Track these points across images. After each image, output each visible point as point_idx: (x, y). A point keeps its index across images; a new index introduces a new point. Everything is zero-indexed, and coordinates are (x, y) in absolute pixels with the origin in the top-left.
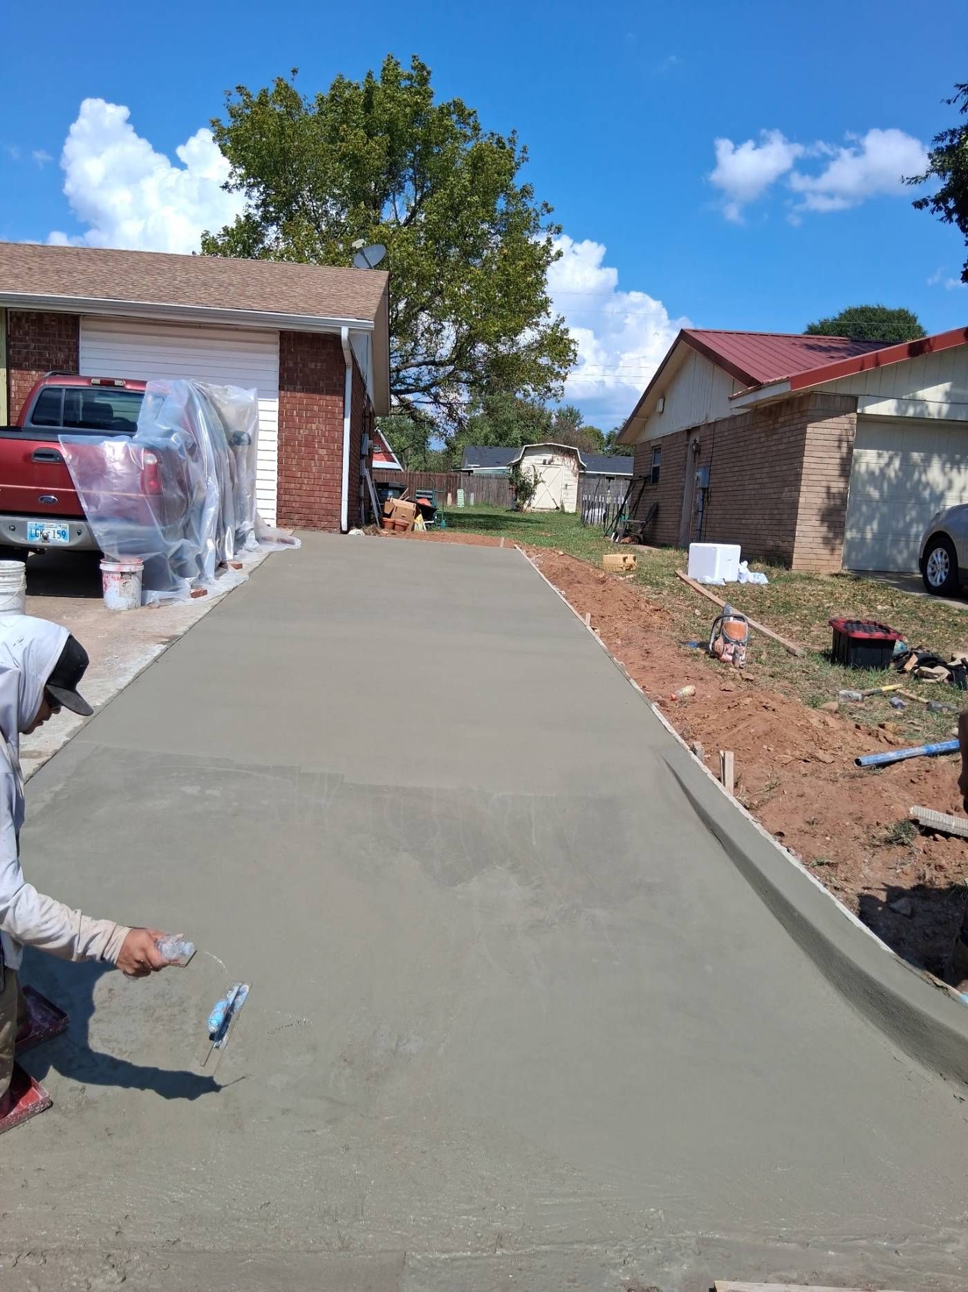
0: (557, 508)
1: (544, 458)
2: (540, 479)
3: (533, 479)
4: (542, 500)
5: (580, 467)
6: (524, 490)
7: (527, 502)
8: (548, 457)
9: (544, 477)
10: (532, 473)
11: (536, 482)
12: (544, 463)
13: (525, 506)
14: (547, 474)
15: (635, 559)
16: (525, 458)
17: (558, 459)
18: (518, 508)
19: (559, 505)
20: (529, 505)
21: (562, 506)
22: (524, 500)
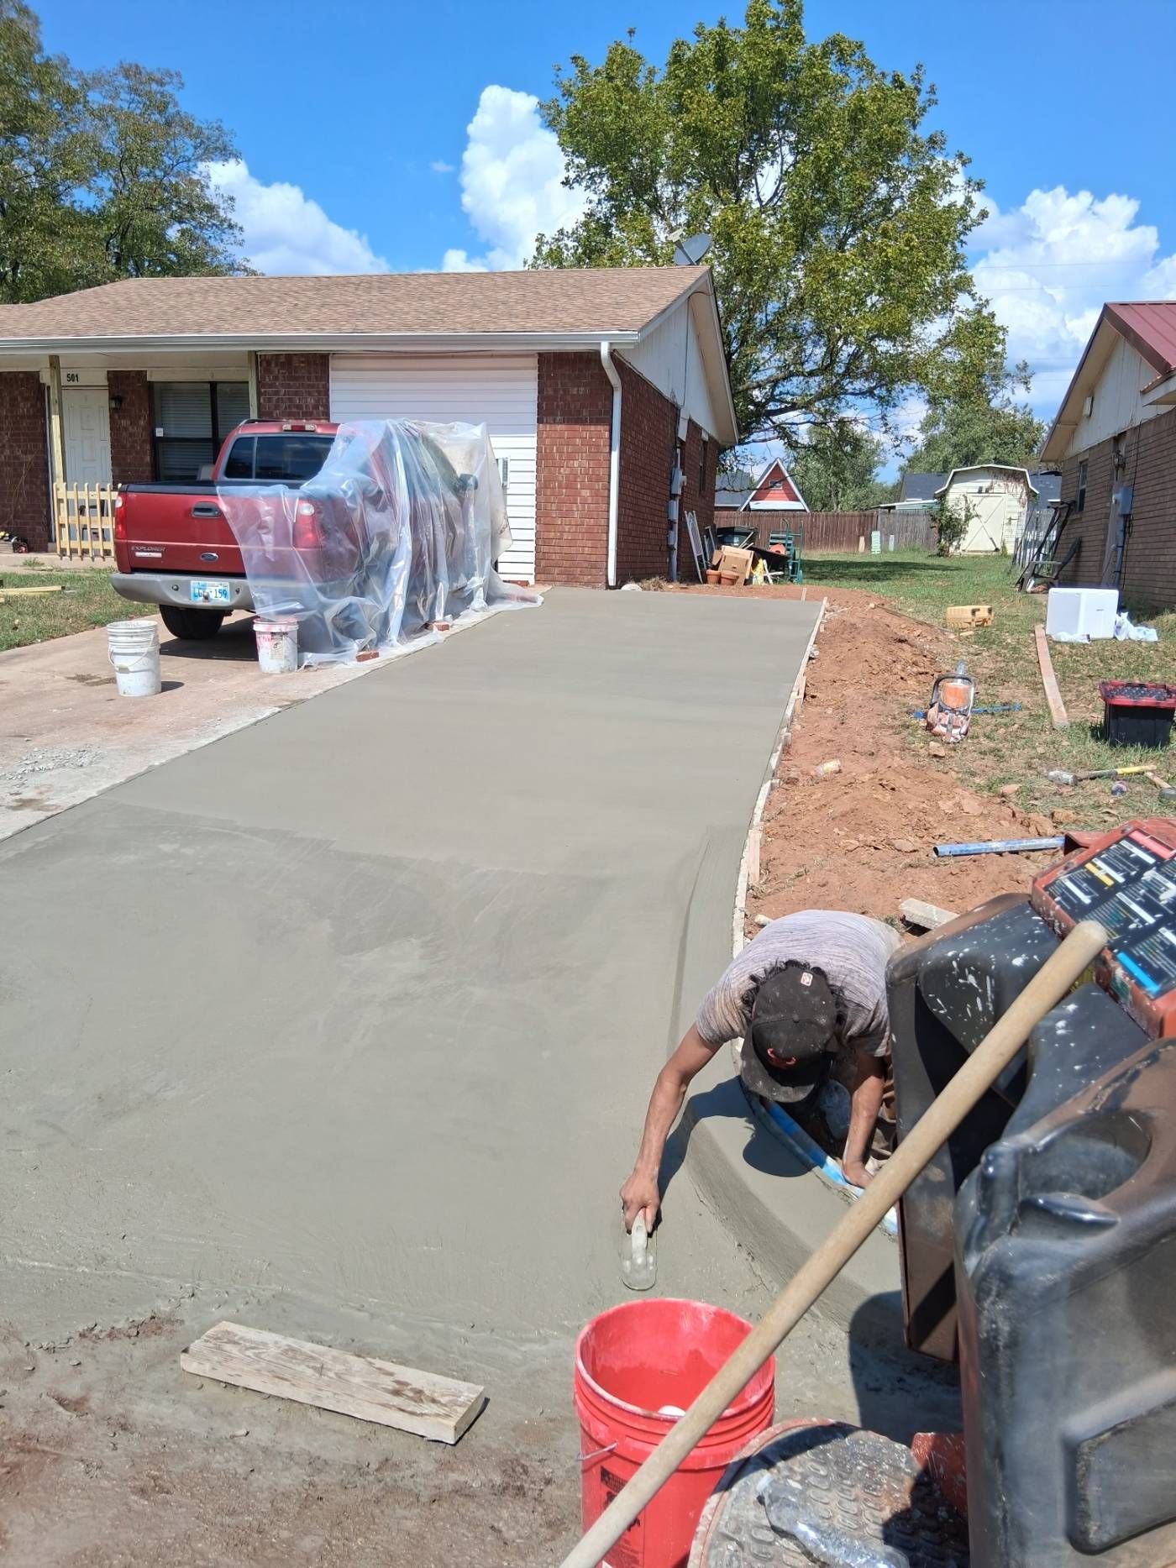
0: (997, 550)
1: (980, 485)
2: (974, 513)
3: (963, 514)
4: (976, 540)
5: (1030, 494)
6: (950, 528)
7: (955, 543)
8: (985, 483)
9: (978, 510)
10: (963, 504)
11: (968, 518)
12: (980, 492)
13: (952, 549)
14: (984, 506)
15: (990, 611)
16: (954, 486)
17: (999, 485)
18: (942, 552)
19: (999, 547)
20: (958, 548)
21: (1004, 547)
22: (951, 541)
